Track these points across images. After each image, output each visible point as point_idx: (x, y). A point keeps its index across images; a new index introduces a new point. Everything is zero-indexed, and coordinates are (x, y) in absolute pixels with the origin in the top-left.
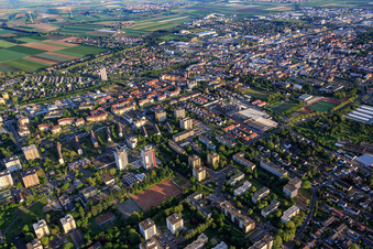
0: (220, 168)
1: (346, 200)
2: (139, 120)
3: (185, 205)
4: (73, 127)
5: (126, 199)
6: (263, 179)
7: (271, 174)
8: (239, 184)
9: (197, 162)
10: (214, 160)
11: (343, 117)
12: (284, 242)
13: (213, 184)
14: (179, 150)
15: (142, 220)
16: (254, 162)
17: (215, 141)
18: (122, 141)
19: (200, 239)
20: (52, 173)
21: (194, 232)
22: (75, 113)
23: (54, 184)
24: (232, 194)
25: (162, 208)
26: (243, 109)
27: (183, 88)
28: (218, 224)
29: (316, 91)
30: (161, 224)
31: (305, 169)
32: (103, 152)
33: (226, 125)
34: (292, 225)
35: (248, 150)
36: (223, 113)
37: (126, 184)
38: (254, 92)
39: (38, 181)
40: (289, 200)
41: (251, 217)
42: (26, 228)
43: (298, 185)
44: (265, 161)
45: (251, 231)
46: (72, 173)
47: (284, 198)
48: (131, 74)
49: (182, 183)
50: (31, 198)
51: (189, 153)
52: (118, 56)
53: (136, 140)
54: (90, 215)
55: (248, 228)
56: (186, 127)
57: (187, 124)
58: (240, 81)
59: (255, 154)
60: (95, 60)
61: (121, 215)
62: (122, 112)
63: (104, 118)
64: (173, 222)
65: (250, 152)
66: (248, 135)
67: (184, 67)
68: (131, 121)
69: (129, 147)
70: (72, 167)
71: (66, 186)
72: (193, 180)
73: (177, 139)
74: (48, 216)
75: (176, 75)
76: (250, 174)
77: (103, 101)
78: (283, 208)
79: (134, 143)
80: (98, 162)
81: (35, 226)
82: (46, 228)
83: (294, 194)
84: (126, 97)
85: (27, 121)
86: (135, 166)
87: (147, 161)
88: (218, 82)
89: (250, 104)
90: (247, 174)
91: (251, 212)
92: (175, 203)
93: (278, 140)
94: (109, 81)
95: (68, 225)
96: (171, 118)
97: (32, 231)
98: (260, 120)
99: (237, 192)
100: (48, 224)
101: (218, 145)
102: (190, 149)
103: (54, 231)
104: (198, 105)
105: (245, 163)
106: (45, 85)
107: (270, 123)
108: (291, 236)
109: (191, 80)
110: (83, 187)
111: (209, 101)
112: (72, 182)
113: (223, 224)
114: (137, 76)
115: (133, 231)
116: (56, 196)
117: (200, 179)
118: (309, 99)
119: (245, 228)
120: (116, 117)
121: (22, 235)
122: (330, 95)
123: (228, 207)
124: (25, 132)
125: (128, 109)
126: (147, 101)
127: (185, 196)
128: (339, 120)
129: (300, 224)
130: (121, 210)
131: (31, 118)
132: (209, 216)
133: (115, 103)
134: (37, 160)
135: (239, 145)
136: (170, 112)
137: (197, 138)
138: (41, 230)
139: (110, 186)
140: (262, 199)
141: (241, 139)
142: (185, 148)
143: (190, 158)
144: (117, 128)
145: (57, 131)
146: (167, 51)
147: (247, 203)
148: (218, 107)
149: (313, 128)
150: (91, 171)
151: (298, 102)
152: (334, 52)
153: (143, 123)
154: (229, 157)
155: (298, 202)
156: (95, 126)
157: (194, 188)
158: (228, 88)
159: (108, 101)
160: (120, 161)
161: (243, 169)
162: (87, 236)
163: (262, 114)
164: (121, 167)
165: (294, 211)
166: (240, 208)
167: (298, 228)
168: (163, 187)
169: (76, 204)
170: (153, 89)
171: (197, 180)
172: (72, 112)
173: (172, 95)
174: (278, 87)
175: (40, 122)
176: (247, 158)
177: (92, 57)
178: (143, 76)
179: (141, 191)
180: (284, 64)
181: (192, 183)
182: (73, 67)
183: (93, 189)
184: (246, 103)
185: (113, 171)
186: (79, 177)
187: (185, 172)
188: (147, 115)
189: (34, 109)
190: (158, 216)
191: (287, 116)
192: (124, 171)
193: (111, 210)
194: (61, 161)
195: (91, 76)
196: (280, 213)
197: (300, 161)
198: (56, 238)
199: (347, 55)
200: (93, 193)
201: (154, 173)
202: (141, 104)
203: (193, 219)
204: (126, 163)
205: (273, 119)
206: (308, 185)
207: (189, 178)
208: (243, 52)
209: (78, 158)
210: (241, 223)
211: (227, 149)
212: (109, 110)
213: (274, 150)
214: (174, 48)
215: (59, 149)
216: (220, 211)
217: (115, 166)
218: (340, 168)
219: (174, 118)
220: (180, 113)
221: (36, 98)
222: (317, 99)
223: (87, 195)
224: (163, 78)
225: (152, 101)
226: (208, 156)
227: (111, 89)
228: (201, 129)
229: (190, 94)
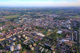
0: (36, 46)
1: (62, 49)
6: (46, 47)
9: (31, 46)
13: (36, 50)
14: (26, 44)
16: (43, 44)
17: (34, 41)
18: (10, 44)
27: (23, 30)
29: (50, 28)
31: (53, 44)
32: (6, 47)
33: (35, 37)
35: (41, 42)
36: (33, 35)
38: (38, 30)
40: (52, 51)
43: (53, 47)
44: (45, 43)
48: (9, 28)
49: (29, 51)
52: (4, 24)
53: (14, 43)
56: (26, 39)
58: (35, 28)
59: (43, 42)
62: (9, 37)
63: (4, 39)
66: (40, 39)
67: (22, 26)
68: (12, 39)
73: (25, 42)
77: (2, 35)
80: (5, 50)
83: (53, 49)
84: (9, 34)
86: (16, 49)
87: (19, 48)
88: (30, 28)
90: (43, 47)
93: (46, 39)
94: (3, 30)
96: (22, 37)
99: (42, 51)
102: (28, 43)
104: (27, 33)
105: (41, 44)
107: (44, 36)
109: (24, 28)
111: (30, 32)
117: (33, 50)
118: (49, 30)
120: (7, 38)
122: (53, 29)
125: (10, 36)
126: (15, 34)
128: (56, 34)
133: (6, 35)
135: (39, 41)
137: (29, 41)
140: (47, 51)
143: (29, 45)
144: (8, 41)
146: (17, 22)
148: (32, 33)
149: (52, 36)
151: (47, 31)
152: (51, 21)
153: (15, 39)
155: (54, 51)
156: (2, 41)
157: (32, 52)
159: (4, 35)
160: (12, 49)
161: (41, 46)
163: (41, 34)
164: (12, 51)
171: (32, 50)
173: (21, 32)
174: (43, 28)
178: (12, 28)
180: (43, 24)
184: (37, 32)
185: (10, 52)
188: (15, 37)
191: (46, 34)
192: (13, 51)
199: (53, 22)
201: (21, 50)
202: (13, 35)
205: (44, 35)
206: (55, 47)
207: (30, 50)
208: (34, 22)
211: (37, 42)
212: (5, 37)
213: (46, 41)
218: (59, 43)
222: (51, 30)
224: (17, 28)
225: (16, 34)
226: (33, 44)
227: (4, 32)
228: (30, 39)
229: (25, 31)
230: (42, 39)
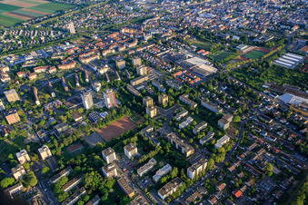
0: (168, 107)
1: (267, 130)
2: (103, 67)
3: (139, 137)
4: (47, 74)
5: (92, 132)
6: (203, 115)
7: (209, 111)
8: (183, 119)
9: (149, 102)
10: (164, 100)
11: (271, 63)
12: (216, 163)
13: (163, 120)
14: (135, 92)
15: (104, 148)
16: (196, 101)
17: (165, 85)
18: (88, 86)
19: (150, 162)
20: (31, 112)
21: (146, 157)
22: (48, 62)
23: (33, 121)
24: (178, 128)
25: (122, 139)
26: (189, 58)
27: (139, 39)
28: (165, 151)
29: (251, 42)
30: (120, 151)
31: (236, 106)
32: (73, 94)
33: (176, 71)
34: (223, 150)
35: (192, 92)
36: (172, 61)
37: (92, 121)
38: (199, 43)
39: (19, 119)
40: (222, 131)
41: (192, 145)
42: (11, 156)
43: (230, 120)
44: (205, 101)
45: (190, 155)
46: (47, 112)
47: (219, 129)
48: (96, 28)
49: (139, 119)
50: (14, 132)
51: (144, 95)
52: (85, 12)
53: (100, 84)
54: (62, 145)
55: (189, 153)
56: (142, 73)
57: (142, 71)
58: (188, 33)
59: (197, 95)
60: (64, 16)
61: (88, 145)
62: (88, 61)
63: (73, 66)
64: (129, 149)
65: (194, 93)
66: (193, 79)
67: (141, 21)
68: (95, 68)
69: (94, 90)
70: (47, 107)
71: (43, 123)
72: (147, 117)
73: (134, 84)
74: (28, 147)
75: (134, 28)
76: (192, 111)
77: (72, 51)
78: (217, 137)
79: (98, 88)
80: (68, 103)
81: (18, 154)
82: (27, 156)
83: (226, 126)
84: (91, 48)
85: (8, 69)
86: (99, 106)
87: (109, 102)
88: (170, 34)
89: (195, 53)
90: (190, 111)
91: (192, 141)
92: (131, 135)
93: (217, 83)
94: (77, 34)
95: (45, 153)
96: (129, 66)
97: (16, 158)
98: (203, 67)
99: (182, 126)
100: (28, 153)
101: (168, 88)
102: (145, 91)
103: (34, 159)
104: (152, 55)
105: (189, 102)
106: (22, 37)
107: (211, 69)
108: (221, 159)
109: (146, 33)
110: (57, 123)
111: (162, 51)
112: (47, 120)
113: (169, 151)
114: (100, 29)
115: (97, 157)
116: (35, 131)
117: (152, 116)
118: (245, 48)
119: (186, 153)
120: (83, 65)
121: (8, 162)
122: (262, 45)
123: (173, 137)
124: (7, 79)
125: (93, 59)
126: (109, 51)
127: (140, 129)
128: (267, 66)
129: (229, 149)
130: (87, 141)
131: (11, 67)
132: (158, 144)
133: (82, 53)
134: (17, 102)
135: (185, 88)
136: (128, 60)
137: (151, 82)
138: (23, 157)
139: (79, 123)
140: (201, 131)
141: (187, 83)
142: (140, 91)
143: (144, 99)
144: (83, 74)
145: (33, 77)
146: (127, 7)
147: (189, 134)
148: (169, 56)
149: (246, 73)
150: (63, 110)
151: (235, 51)
152: (269, 7)
153: (106, 70)
154: (176, 98)
155: (229, 132)
156: (66, 73)
157: (147, 123)
158: (178, 40)
159: (76, 52)
160: (86, 102)
161: (187, 107)
162: (61, 162)
163: (205, 61)
164: (88, 107)
165: (225, 140)
166: (183, 138)
167: (228, 152)
168: (122, 122)
169: (51, 136)
170: (115, 41)
171: (149, 117)
172: (46, 61)
173: (130, 46)
174: (220, 38)
175: (19, 70)
176: (190, 98)
177: (62, 12)
178: (106, 29)
179: (104, 126)
180: (226, 18)
181: (145, 119)
182: (45, 21)
183: (65, 124)
184: (192, 52)
185: (81, 110)
186: (53, 116)
187: (140, 110)
189: (13, 59)
190: (118, 145)
191: (225, 63)
192: (90, 111)
193: (79, 141)
194: (38, 103)
195: (61, 30)
196: (214, 142)
197: (233, 100)
198: (36, 164)
199: (279, 9)
200: (65, 128)
201: (115, 111)
203: (145, 147)
204: (92, 103)
205: (214, 66)
206: (238, 119)
207: (143, 115)
208: (192, 8)
209: (51, 100)
210: (183, 150)
211: (175, 91)
212: (77, 59)
213: (213, 92)
214: (133, 4)
215: (36, 92)
216: (167, 140)
217: (83, 106)
218: (264, 105)
219: (132, 66)
220: (137, 61)
221: (14, 50)
222: (251, 48)
223: (60, 130)
224: (123, 31)
225: (114, 51)
226: (159, 97)
227: (78, 41)
228: (154, 75)
229: (146, 45)
230: (200, 82)
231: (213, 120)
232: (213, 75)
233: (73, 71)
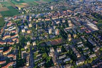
0: (76, 39)
2: (58, 22)
3: (63, 46)
4: (41, 21)
5: (49, 41)
6: (88, 44)
7: (91, 44)
8: (80, 44)
9: (69, 36)
10: (75, 36)
12: (87, 63)
13: (72, 43)
14: (66, 32)
15: (51, 47)
16: (87, 39)
18: (52, 26)
19: (64, 55)
20: (34, 31)
21: (63, 53)
23: (33, 34)
24: (77, 47)
25: (57, 46)
26: (89, 23)
27: (72, 14)
28: (70, 53)
30: (55, 49)
32: (46, 28)
33: (82, 27)
34: (92, 59)
36: (82, 23)
37: (50, 38)
38: (95, 18)
39: (30, 32)
41: (80, 54)
42: (25, 42)
43: (98, 49)
44: (90, 40)
45: (79, 57)
47: (93, 51)
48: (59, 9)
49: (64, 40)
50: (28, 36)
51: (68, 33)
52: (57, 3)
53: (55, 27)
54: (39, 43)
55: (78, 56)
56: (70, 26)
58: (91, 15)
59: (88, 37)
60: (51, 4)
61: (46, 45)
62: (54, 19)
63: (49, 20)
64: (58, 49)
65: (86, 36)
68: (55, 21)
69: (53, 28)
70: (38, 31)
72: (67, 40)
73: (66, 29)
74: (30, 41)
75: (72, 10)
76: (84, 42)
77: (50, 15)
78: (91, 54)
80: (44, 31)
81: (27, 42)
82: (29, 43)
83: (96, 51)
84: (56, 15)
85: (31, 18)
86: (53, 33)
87: (56, 33)
88: (84, 14)
89: (92, 22)
91: (81, 52)
92: (60, 45)
93: (97, 34)
94: (53, 10)
95: (34, 44)
97: (26, 43)
98: (93, 27)
99: (78, 46)
101: (77, 32)
102: (69, 32)
103: (31, 45)
104: (75, 20)
105: (84, 39)
106: (37, 9)
107: (96, 29)
109: (76, 12)
110: (40, 36)
111: (79, 19)
112: (37, 34)
113: (71, 54)
114: (61, 9)
115: (48, 49)
116: (33, 37)
119: (77, 56)
120: (52, 20)
121: (24, 44)
123: (74, 49)
124: (30, 20)
125: (55, 18)
126: (61, 17)
127: (64, 44)
129: (95, 59)
131: (32, 17)
132: (68, 50)
133: (53, 16)
134: (31, 27)
135: (84, 34)
136: (66, 21)
137: (72, 29)
138: (28, 43)
139: (46, 37)
140: (85, 50)
141: (85, 32)
142: (68, 31)
144: (51, 23)
145: (37, 21)
146: (71, 3)
147: (80, 50)
148: (81, 22)
150: (42, 32)
153: (58, 23)
154: (80, 36)
155: (96, 53)
156: (46, 22)
157: (67, 42)
158: (86, 16)
159: (51, 15)
161: (82, 40)
162: (37, 48)
163: (95, 26)
164: (50, 33)
165: (94, 56)
166: (78, 51)
168: (58, 40)
169: (37, 40)
170: (64, 14)
171: (68, 41)
172: (42, 17)
173: (69, 16)
175: (34, 18)
176: (85, 38)
179: (53, 40)
182: (45, 5)
183: (42, 37)
185: (47, 34)
186: (39, 33)
187: (66, 38)
188: (60, 20)
189: (33, 15)
190: (55, 47)
192: (50, 34)
193: (44, 43)
194: (36, 29)
195: (49, 8)
196: (89, 55)
197: (101, 42)
200: (41, 38)
201: (57, 36)
202: (59, 17)
203: (64, 50)
205: (98, 28)
208: (95, 5)
209: (40, 29)
210: (77, 54)
211: (80, 34)
212: (51, 18)
213: (95, 37)
214: (74, 2)
215: (37, 26)
216: (72, 50)
217: (48, 32)
219: (67, 22)
220: (69, 21)
221: (34, 12)
223: (40, 38)
224: (68, 11)
225: (63, 17)
226: (73, 35)
227: (53, 12)
228: (74, 27)
229: (74, 17)
230: (90, 33)
231: (91, 47)
232: (96, 31)
233: (48, 21)
